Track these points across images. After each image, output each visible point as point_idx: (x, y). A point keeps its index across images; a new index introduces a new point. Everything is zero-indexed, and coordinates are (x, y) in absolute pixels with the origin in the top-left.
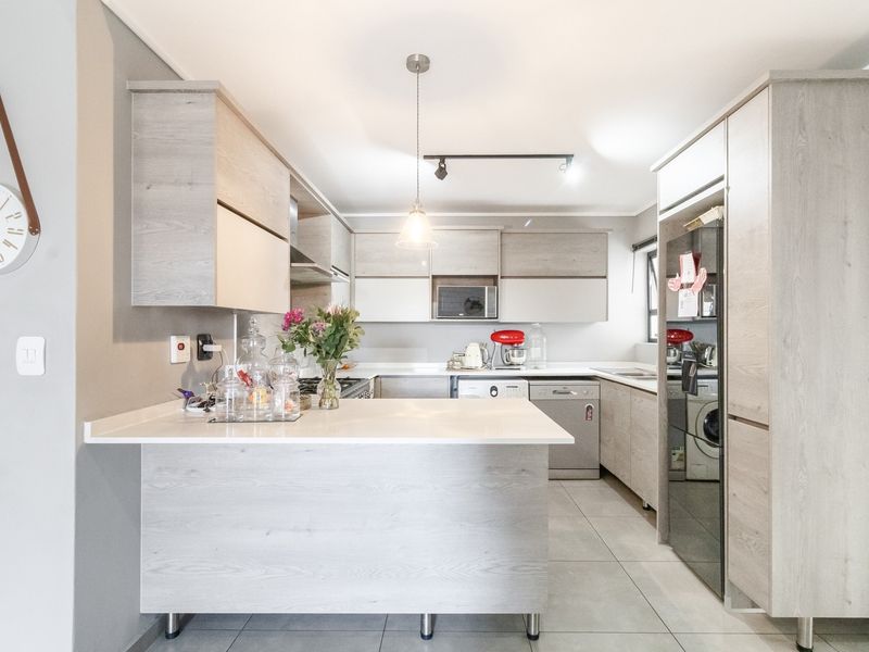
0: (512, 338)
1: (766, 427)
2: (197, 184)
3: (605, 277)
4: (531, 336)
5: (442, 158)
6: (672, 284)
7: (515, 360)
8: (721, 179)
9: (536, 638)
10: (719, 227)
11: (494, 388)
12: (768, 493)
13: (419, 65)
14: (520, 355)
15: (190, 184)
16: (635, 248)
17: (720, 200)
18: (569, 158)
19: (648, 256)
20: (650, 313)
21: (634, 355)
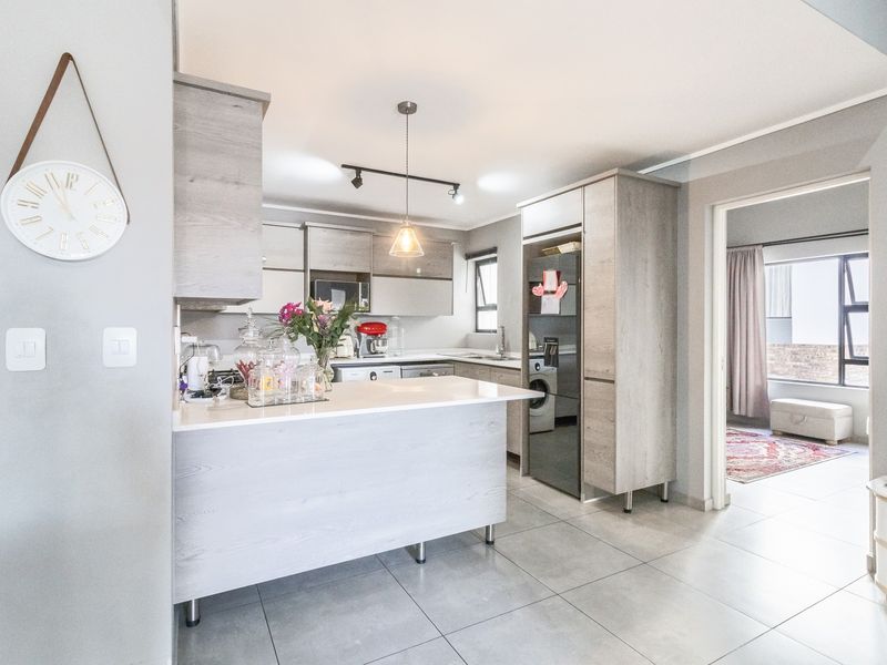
0: (376, 329)
1: (613, 382)
2: (244, 184)
3: (451, 279)
4: (391, 328)
5: (359, 170)
6: (537, 291)
7: (379, 349)
8: (579, 225)
9: (493, 542)
10: (578, 255)
11: (373, 374)
12: (614, 421)
13: (406, 109)
14: (384, 344)
15: (237, 183)
16: (468, 257)
17: (577, 238)
18: (456, 186)
19: (478, 265)
20: (477, 309)
21: (466, 344)
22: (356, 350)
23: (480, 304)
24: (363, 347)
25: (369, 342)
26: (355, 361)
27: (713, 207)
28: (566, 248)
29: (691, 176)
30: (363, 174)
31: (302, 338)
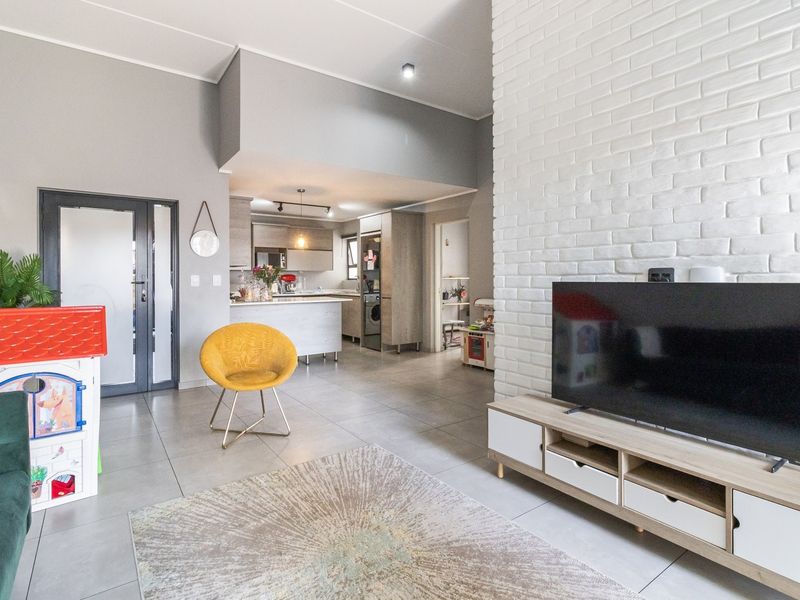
0: (290, 278)
1: (391, 298)
3: (332, 250)
4: (299, 278)
5: (281, 203)
6: (366, 259)
7: (292, 289)
8: (381, 230)
10: (380, 244)
12: (391, 315)
13: (300, 191)
14: (295, 286)
16: (343, 237)
17: (379, 236)
18: (329, 208)
19: (348, 241)
20: (349, 267)
21: (342, 286)
22: (279, 289)
23: (350, 264)
24: (283, 288)
25: (286, 286)
26: (278, 295)
27: (434, 225)
28: (377, 240)
29: (427, 210)
30: (283, 205)
31: (261, 280)
